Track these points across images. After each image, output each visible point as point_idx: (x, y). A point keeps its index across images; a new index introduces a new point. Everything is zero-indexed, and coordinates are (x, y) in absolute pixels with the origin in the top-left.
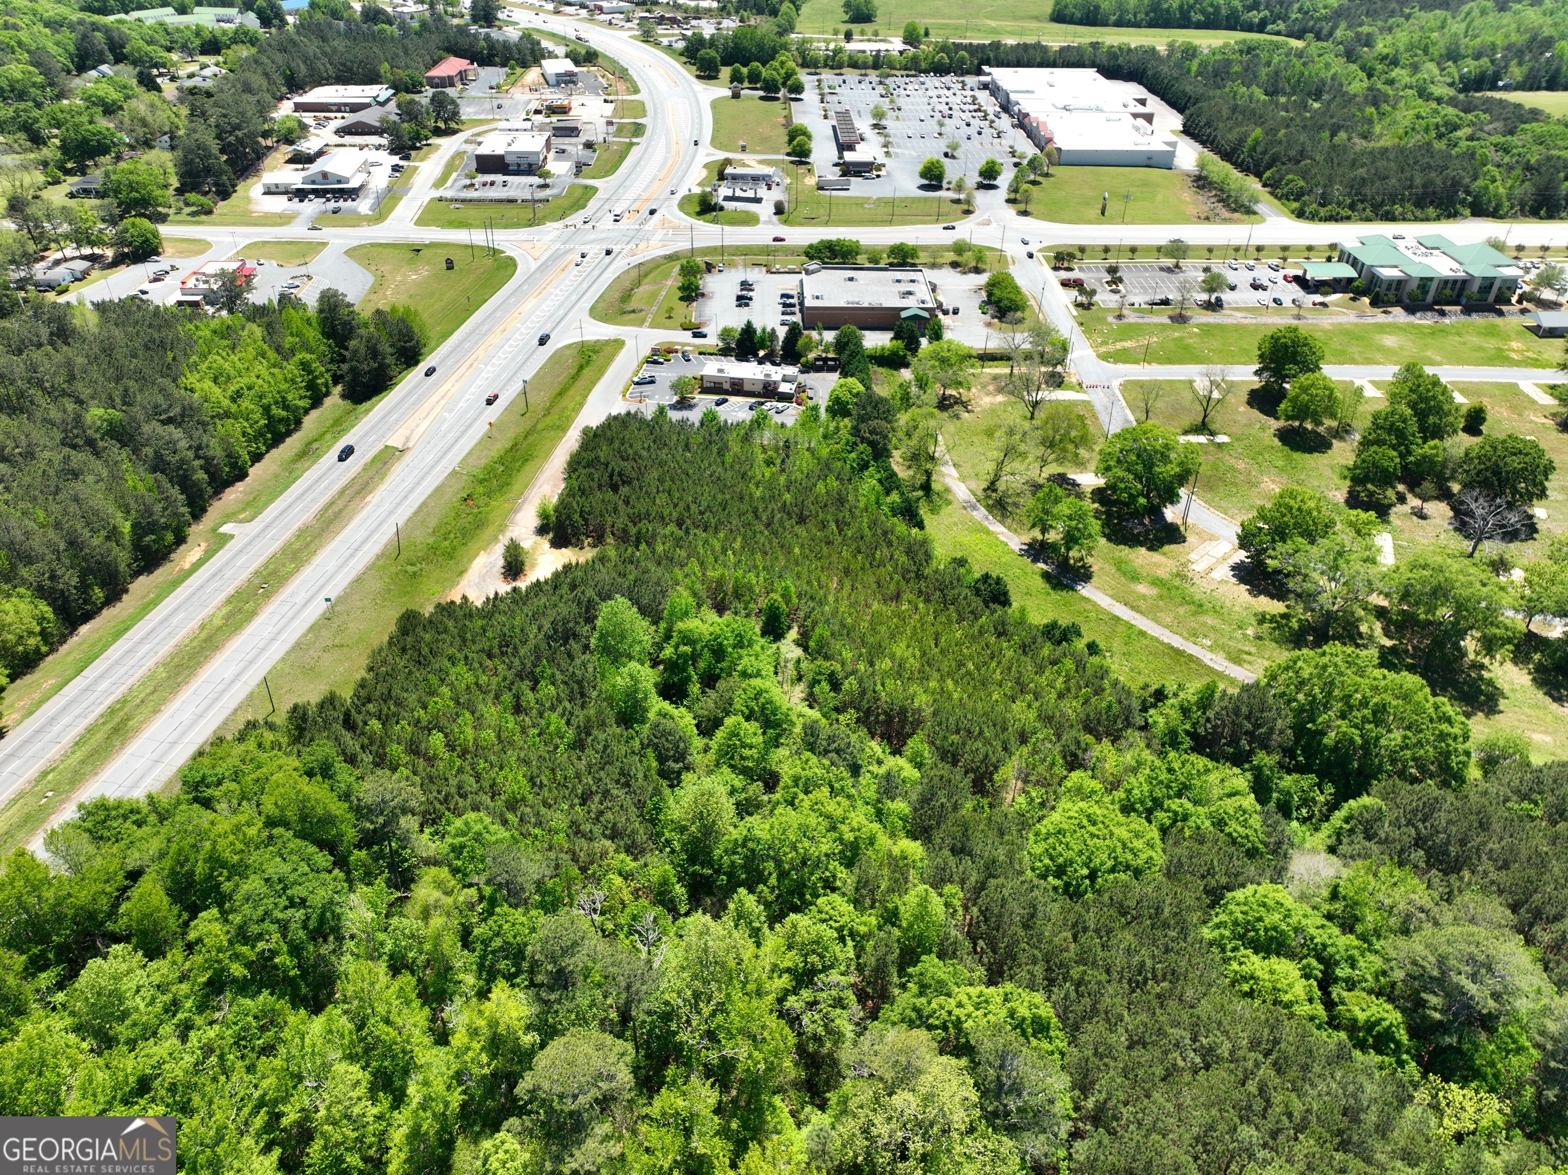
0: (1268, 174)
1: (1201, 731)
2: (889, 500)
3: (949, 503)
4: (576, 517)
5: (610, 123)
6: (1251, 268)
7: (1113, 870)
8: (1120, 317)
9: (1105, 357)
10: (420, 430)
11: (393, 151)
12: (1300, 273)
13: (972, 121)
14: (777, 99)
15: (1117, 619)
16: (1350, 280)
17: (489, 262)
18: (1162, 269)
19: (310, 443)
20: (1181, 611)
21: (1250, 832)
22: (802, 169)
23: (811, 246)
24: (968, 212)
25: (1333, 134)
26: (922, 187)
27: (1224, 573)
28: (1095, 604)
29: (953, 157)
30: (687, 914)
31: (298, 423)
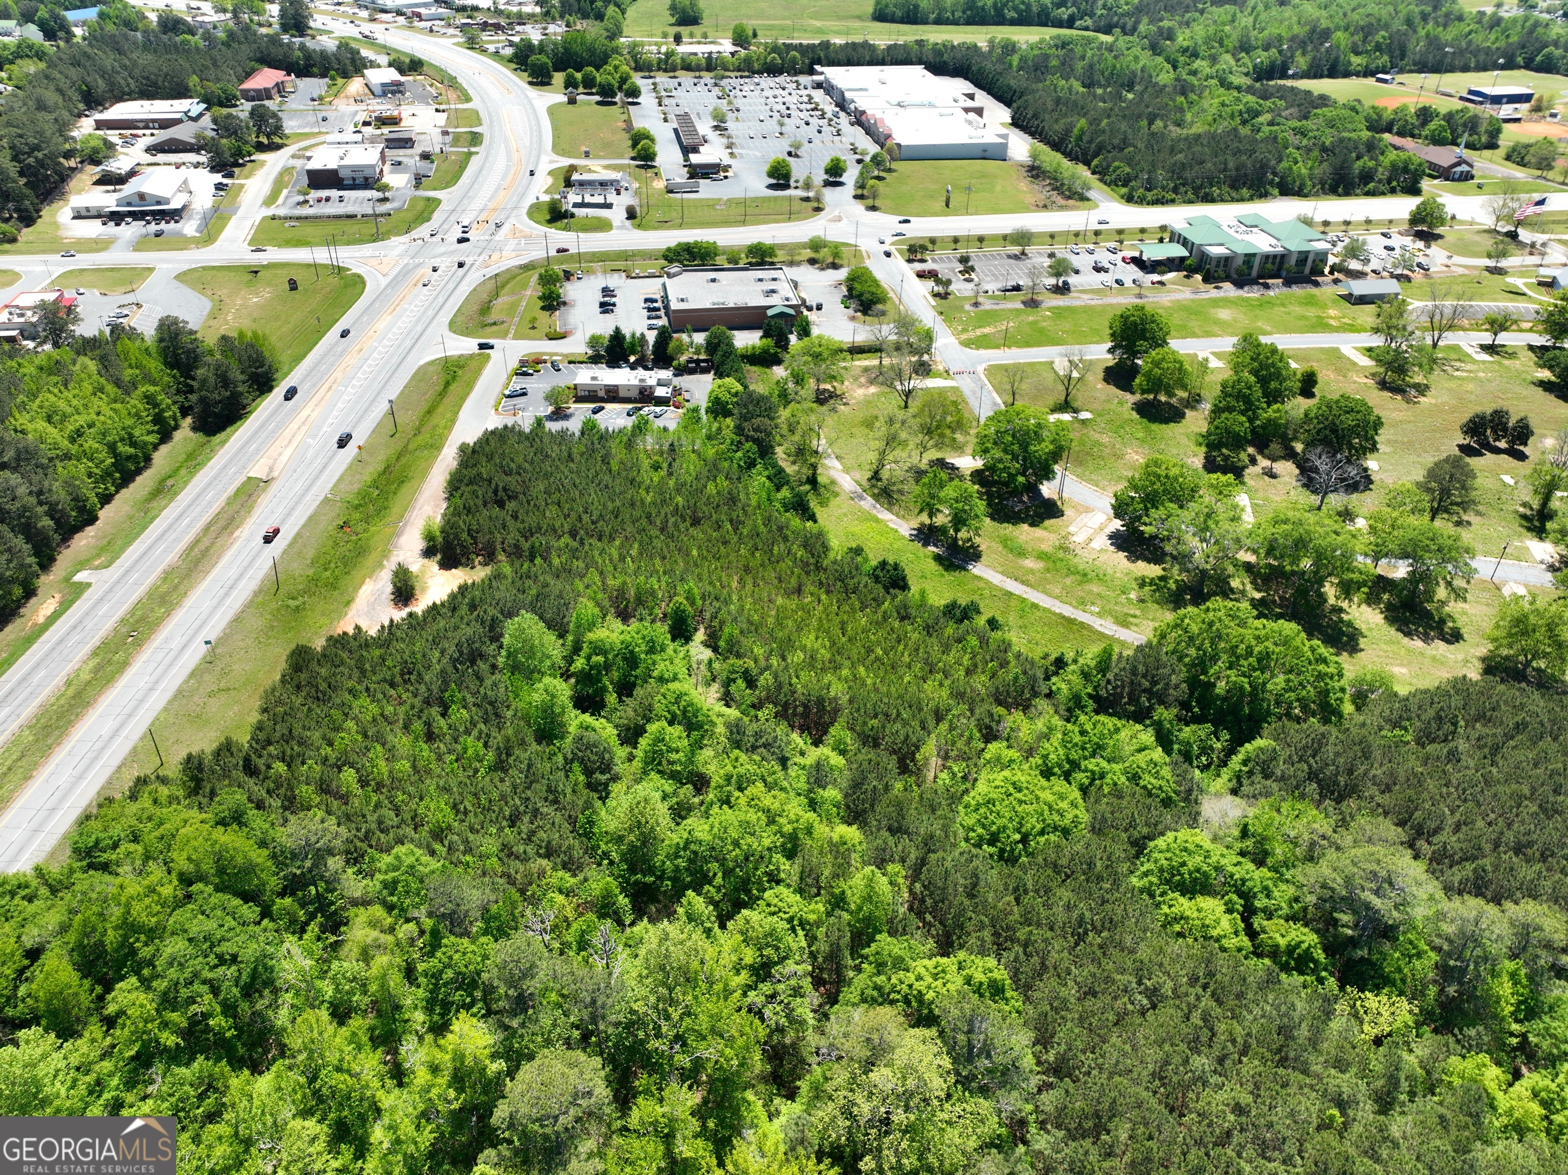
0: (1095, 162)
1: (1103, 693)
2: (780, 495)
3: (836, 495)
4: (464, 536)
5: (445, 133)
6: (1091, 252)
7: (1042, 833)
8: (976, 304)
9: (967, 344)
10: (284, 458)
11: (214, 169)
12: (1137, 254)
13: (811, 120)
14: (615, 103)
15: (1010, 594)
16: (1182, 259)
17: (335, 280)
18: (1009, 257)
19: (164, 480)
20: (1068, 581)
21: (1163, 783)
22: (650, 173)
23: (669, 250)
24: (818, 209)
25: (1151, 123)
26: (771, 187)
27: (1102, 542)
28: (987, 582)
29: (797, 156)
30: (632, 924)
31: (148, 460)
